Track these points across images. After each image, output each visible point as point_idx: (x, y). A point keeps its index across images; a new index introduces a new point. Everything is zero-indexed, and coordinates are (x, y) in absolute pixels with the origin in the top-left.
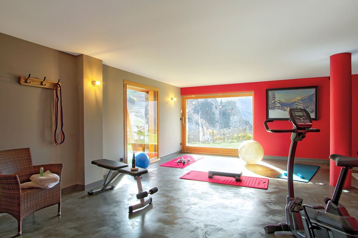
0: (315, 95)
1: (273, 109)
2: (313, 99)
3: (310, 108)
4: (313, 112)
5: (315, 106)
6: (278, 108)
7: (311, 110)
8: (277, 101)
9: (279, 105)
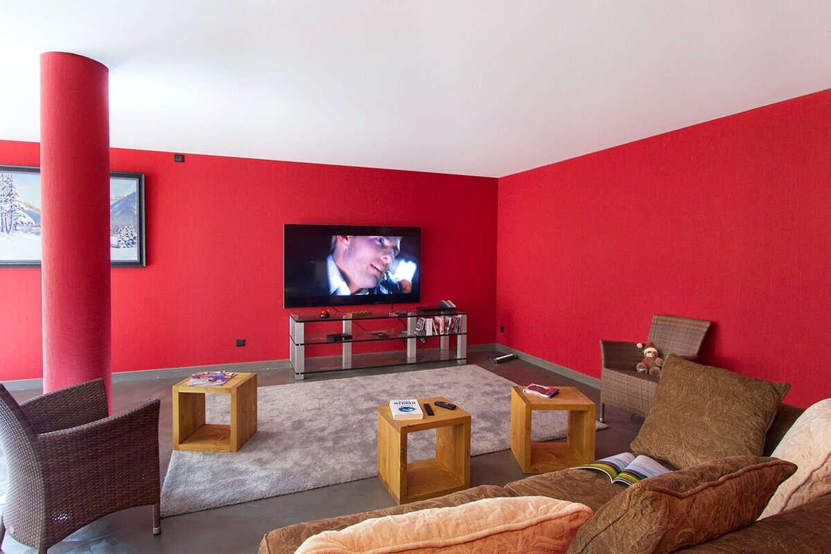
0: (137, 198)
1: (8, 233)
2: (133, 208)
3: (124, 232)
4: (133, 243)
5: (137, 227)
6: (27, 228)
7: (127, 239)
8: (22, 205)
9: (29, 219)
